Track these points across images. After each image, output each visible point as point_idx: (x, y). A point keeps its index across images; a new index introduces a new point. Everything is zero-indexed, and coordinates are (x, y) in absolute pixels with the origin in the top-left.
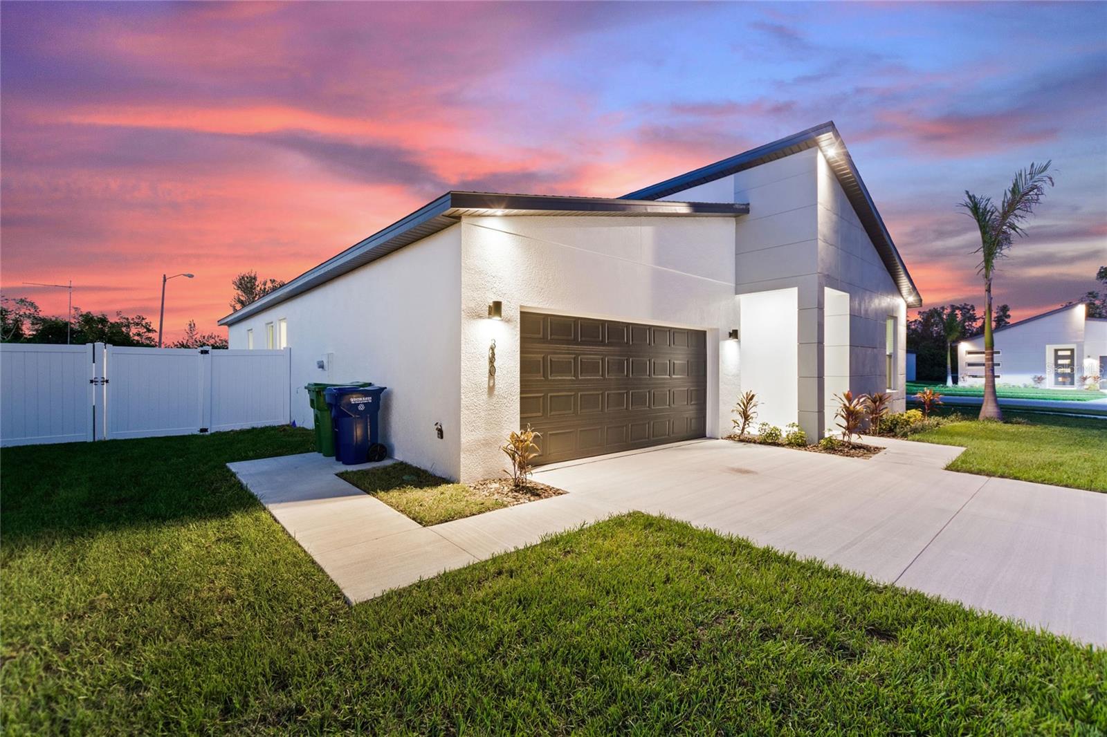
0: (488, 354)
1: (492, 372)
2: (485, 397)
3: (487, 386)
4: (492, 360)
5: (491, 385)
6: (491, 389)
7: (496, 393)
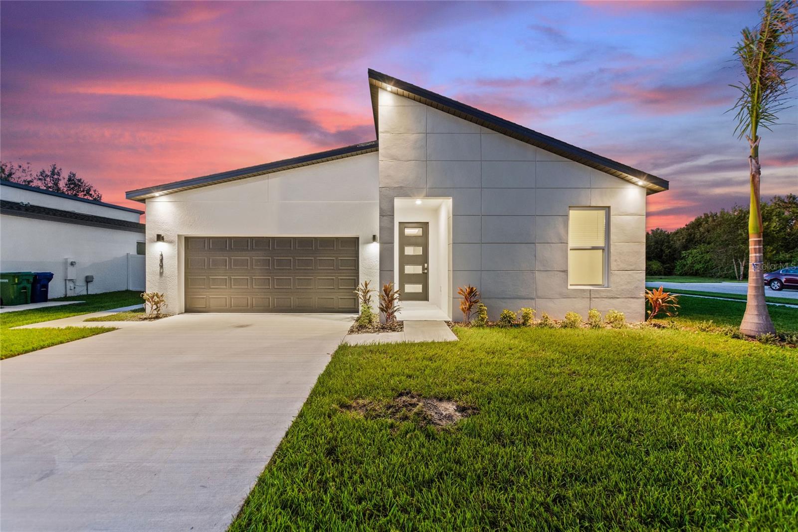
0: (159, 258)
1: (161, 266)
2: (158, 277)
3: (159, 272)
4: (162, 260)
5: (161, 271)
6: (161, 274)
7: (164, 275)
